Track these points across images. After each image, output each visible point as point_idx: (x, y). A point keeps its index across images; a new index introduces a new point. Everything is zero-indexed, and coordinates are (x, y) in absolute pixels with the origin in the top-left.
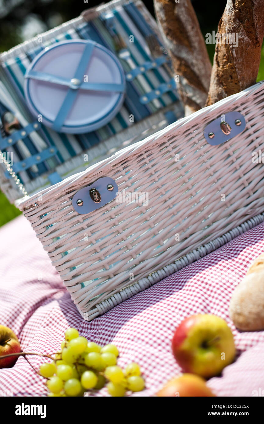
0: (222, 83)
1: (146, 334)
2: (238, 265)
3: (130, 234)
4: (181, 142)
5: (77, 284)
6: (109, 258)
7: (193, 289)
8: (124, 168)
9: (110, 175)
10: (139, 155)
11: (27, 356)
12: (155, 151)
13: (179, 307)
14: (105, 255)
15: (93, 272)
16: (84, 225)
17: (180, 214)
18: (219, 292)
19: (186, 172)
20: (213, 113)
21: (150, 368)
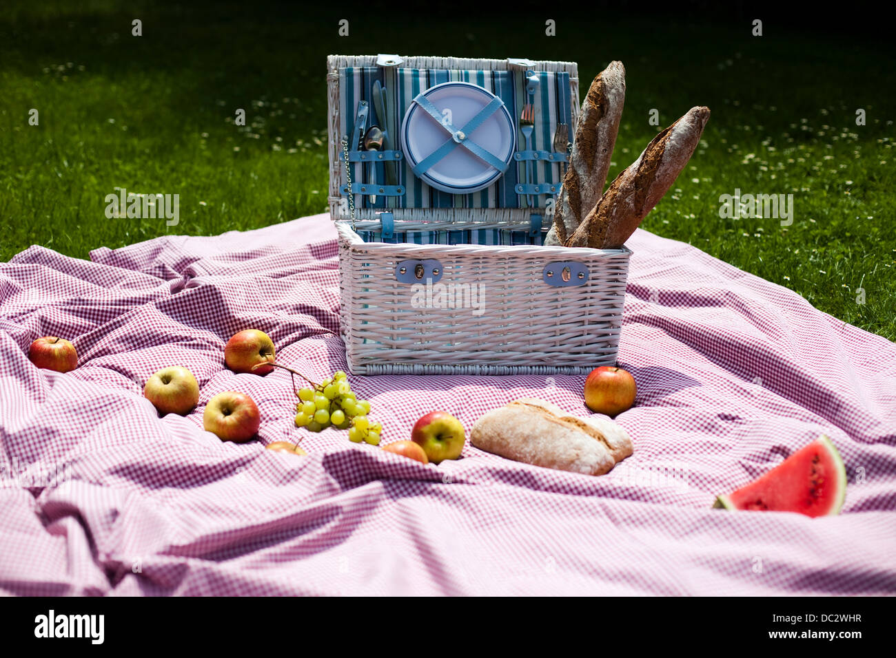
0: (590, 230)
1: (399, 408)
2: (504, 397)
3: (430, 320)
4: (520, 265)
5: (361, 337)
6: (400, 331)
7: (456, 395)
8: (457, 262)
9: (442, 261)
10: (476, 258)
11: (294, 375)
12: (493, 261)
13: (437, 403)
14: (399, 326)
15: (380, 335)
16: (396, 291)
17: (483, 327)
18: (475, 408)
19: (510, 294)
20: (563, 256)
21: (389, 434)
